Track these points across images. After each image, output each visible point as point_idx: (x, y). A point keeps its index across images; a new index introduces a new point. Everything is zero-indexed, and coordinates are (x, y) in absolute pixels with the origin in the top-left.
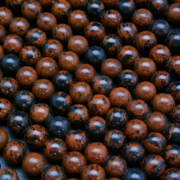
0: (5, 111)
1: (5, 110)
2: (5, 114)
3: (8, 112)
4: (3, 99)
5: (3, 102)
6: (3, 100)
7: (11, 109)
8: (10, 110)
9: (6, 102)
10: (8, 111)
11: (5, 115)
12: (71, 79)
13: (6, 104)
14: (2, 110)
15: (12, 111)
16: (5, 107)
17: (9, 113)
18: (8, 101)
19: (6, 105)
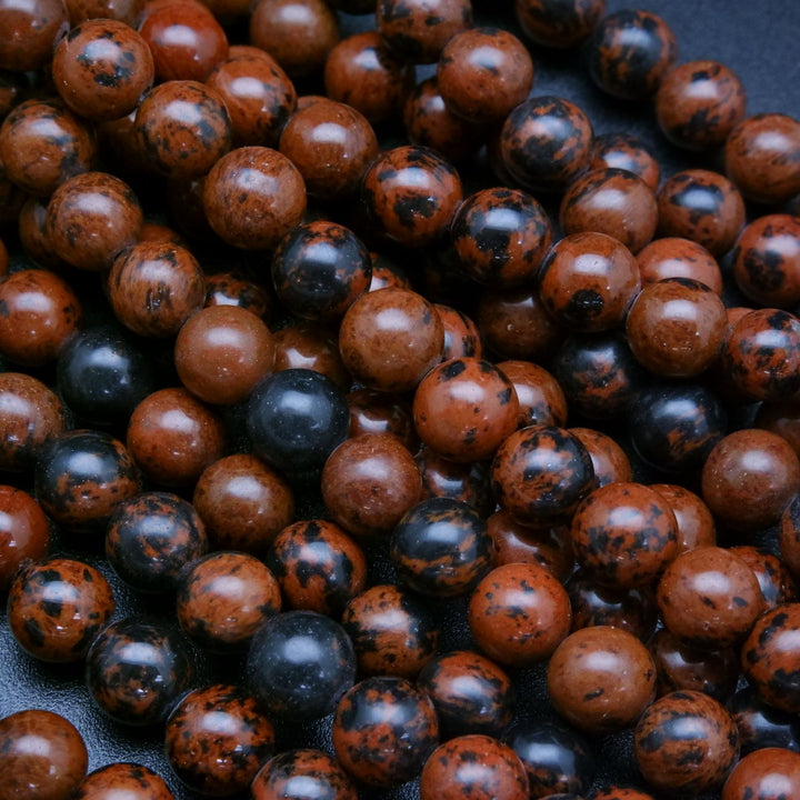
0: (77, 617)
1: (77, 611)
2: (81, 631)
3: (93, 622)
4: (68, 563)
5: (70, 575)
6: (71, 569)
7: (105, 608)
8: (102, 613)
9: (81, 574)
10: (91, 617)
11: (77, 634)
12: (359, 263)
13: (84, 583)
14: (65, 615)
15: (108, 615)
16: (78, 597)
17: (96, 628)
18: (90, 570)
19: (85, 591)
